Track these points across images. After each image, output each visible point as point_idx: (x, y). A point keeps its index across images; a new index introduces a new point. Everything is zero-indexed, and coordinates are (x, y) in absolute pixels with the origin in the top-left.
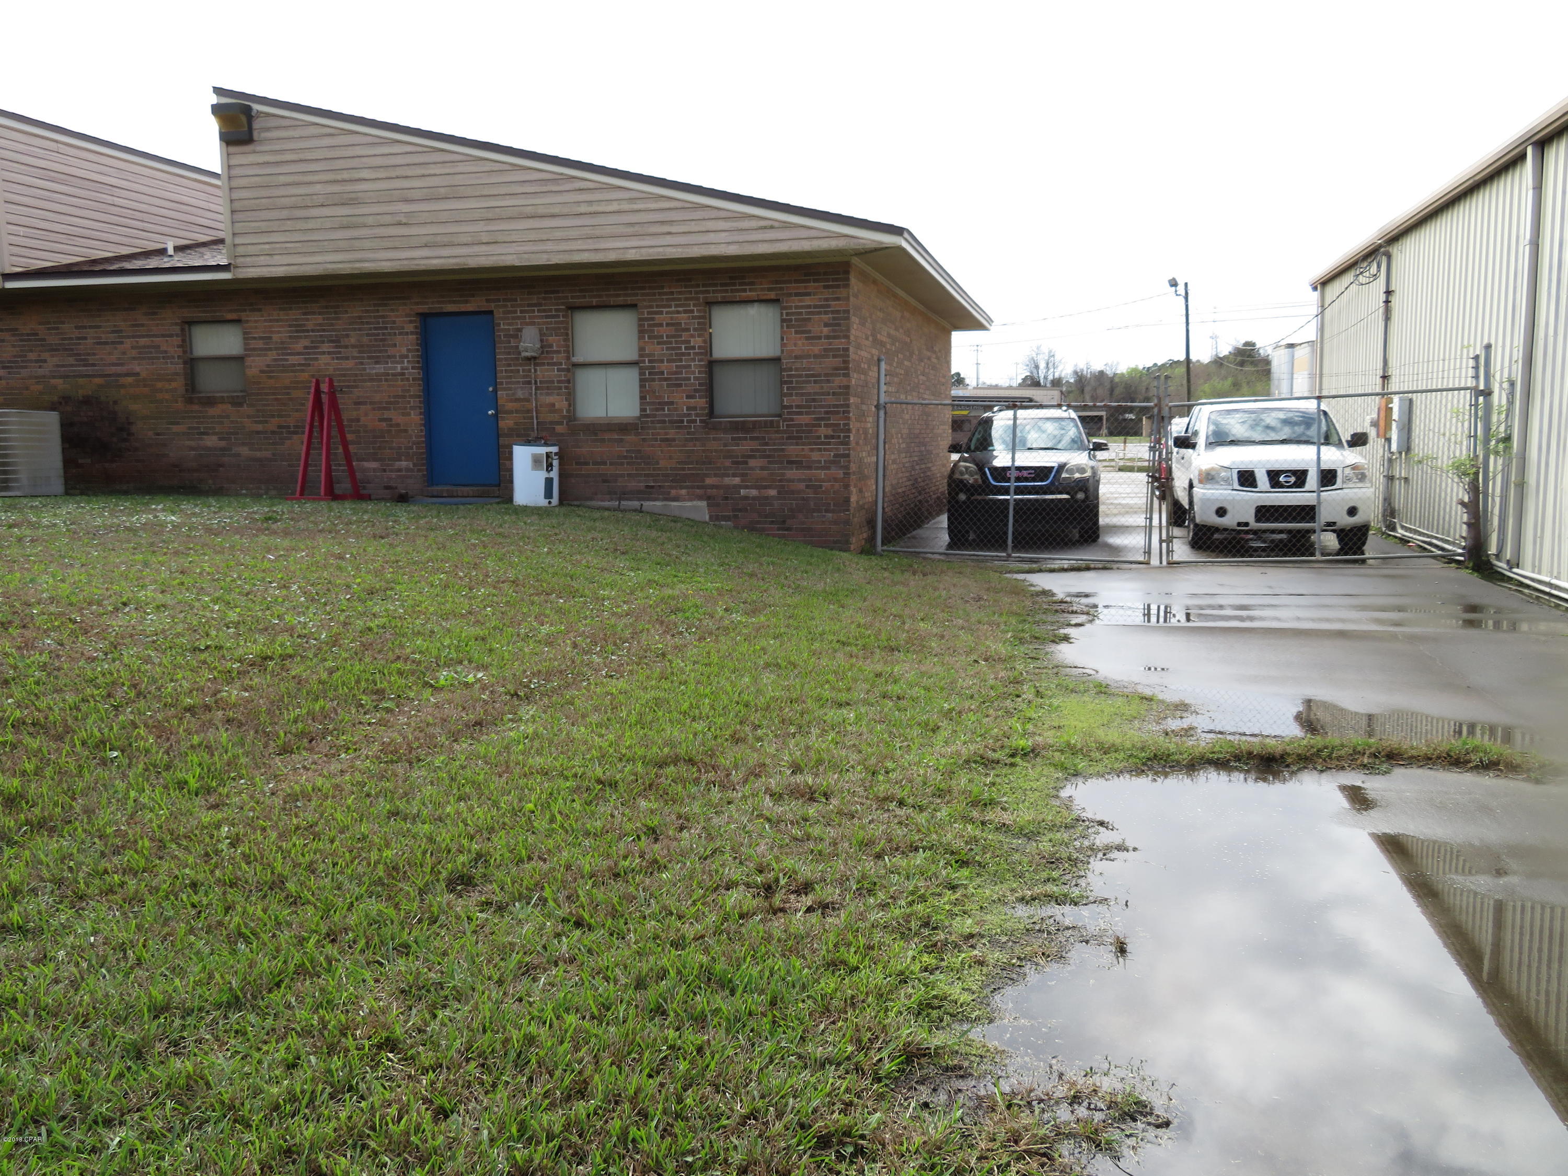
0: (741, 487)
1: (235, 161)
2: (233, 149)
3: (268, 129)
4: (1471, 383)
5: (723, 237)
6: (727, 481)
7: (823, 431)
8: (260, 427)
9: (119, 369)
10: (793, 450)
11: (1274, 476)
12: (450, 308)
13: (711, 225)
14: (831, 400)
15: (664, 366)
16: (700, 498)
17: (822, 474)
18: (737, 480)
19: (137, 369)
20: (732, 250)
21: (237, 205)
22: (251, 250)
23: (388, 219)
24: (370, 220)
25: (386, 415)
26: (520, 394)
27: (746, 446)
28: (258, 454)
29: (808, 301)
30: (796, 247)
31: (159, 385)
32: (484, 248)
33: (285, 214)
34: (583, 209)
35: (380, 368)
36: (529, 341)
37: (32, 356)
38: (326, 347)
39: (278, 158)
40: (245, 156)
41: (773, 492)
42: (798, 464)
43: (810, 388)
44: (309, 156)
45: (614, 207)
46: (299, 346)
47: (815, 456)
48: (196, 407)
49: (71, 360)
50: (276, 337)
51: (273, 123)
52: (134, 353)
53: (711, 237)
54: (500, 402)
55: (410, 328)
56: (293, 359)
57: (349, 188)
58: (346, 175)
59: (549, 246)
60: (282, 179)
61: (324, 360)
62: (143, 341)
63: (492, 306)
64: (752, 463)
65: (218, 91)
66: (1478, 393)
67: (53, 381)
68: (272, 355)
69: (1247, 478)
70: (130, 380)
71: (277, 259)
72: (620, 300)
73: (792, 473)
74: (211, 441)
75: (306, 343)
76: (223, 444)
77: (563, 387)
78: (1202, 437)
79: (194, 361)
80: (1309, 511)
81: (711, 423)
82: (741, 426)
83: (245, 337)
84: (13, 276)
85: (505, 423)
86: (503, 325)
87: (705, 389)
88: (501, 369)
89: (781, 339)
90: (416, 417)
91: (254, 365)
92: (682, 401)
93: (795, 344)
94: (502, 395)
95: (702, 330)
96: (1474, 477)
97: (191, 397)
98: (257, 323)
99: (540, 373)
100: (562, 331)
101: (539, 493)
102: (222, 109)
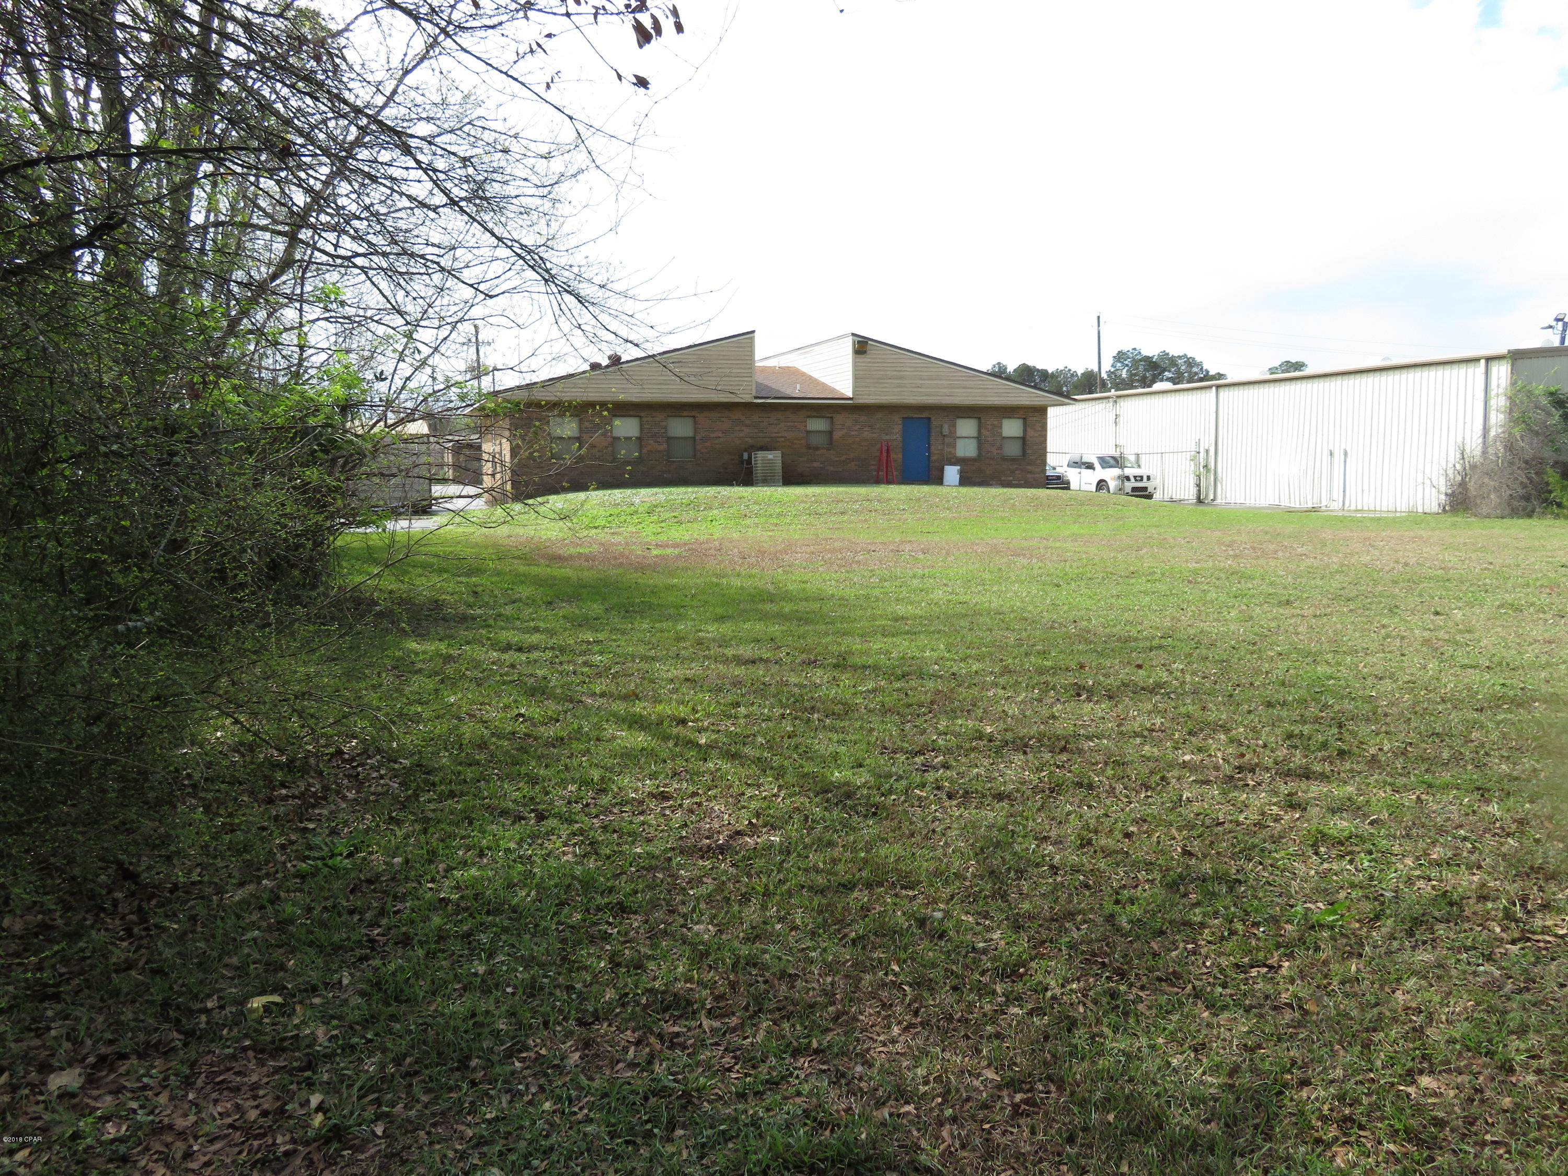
0: (1012, 480)
1: (857, 360)
2: (858, 357)
3: (871, 350)
4: (1195, 449)
6: (1009, 478)
7: (1038, 462)
8: (838, 459)
9: (777, 435)
10: (1028, 467)
11: (1134, 477)
12: (916, 416)
14: (1041, 451)
15: (988, 439)
17: (1038, 476)
18: (1011, 478)
21: (858, 376)
22: (862, 393)
26: (940, 448)
27: (1014, 466)
28: (836, 470)
29: (1035, 419)
31: (798, 442)
33: (876, 381)
35: (888, 437)
36: (945, 429)
38: (867, 429)
40: (862, 359)
41: (1022, 482)
42: (1030, 473)
43: (1034, 448)
44: (886, 361)
46: (856, 428)
47: (1036, 470)
48: (811, 451)
49: (756, 431)
50: (847, 424)
51: (873, 348)
52: (784, 428)
54: (933, 451)
55: (901, 423)
56: (852, 433)
57: (900, 373)
58: (899, 369)
60: (875, 368)
62: (788, 425)
63: (931, 416)
64: (1016, 472)
65: (855, 335)
66: (1197, 453)
68: (845, 431)
69: (1127, 478)
70: (792, 439)
71: (871, 397)
72: (974, 416)
74: (816, 464)
75: (860, 426)
76: (822, 465)
77: (954, 446)
78: (1097, 465)
79: (808, 432)
80: (1145, 489)
81: (1004, 459)
82: (1013, 460)
83: (832, 424)
84: (756, 398)
85: (933, 458)
86: (935, 423)
87: (1000, 447)
88: (933, 438)
89: (1025, 431)
90: (900, 456)
91: (837, 435)
92: (995, 452)
93: (1030, 433)
94: (933, 448)
95: (1001, 427)
96: (1199, 476)
97: (809, 447)
98: (839, 418)
99: (947, 440)
100: (954, 426)
101: (957, 483)
102: (858, 342)
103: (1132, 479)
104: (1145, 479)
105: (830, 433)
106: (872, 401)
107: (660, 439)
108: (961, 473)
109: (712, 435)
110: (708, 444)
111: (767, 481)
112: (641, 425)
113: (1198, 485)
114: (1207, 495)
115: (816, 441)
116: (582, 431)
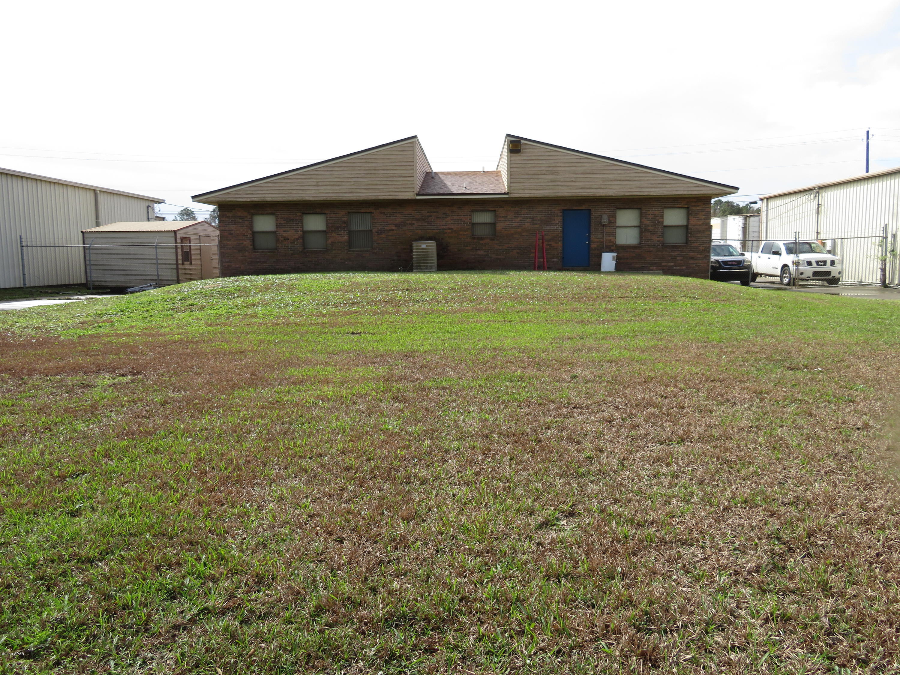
0: (673, 266)
1: (512, 158)
2: (512, 155)
3: (526, 149)
4: (882, 235)
5: (682, 189)
6: (670, 264)
7: (701, 248)
8: (500, 248)
9: (444, 227)
10: (692, 254)
11: (817, 262)
12: (575, 208)
13: (678, 185)
14: (704, 239)
15: (650, 228)
16: (660, 270)
17: (700, 261)
18: (672, 264)
19: (452, 227)
20: (685, 193)
21: (512, 173)
22: (516, 188)
23: (569, 180)
24: (562, 180)
25: (550, 243)
26: (599, 236)
27: (676, 253)
28: (499, 257)
29: (698, 208)
30: (705, 192)
31: (461, 233)
32: (602, 190)
33: (530, 177)
34: (637, 179)
35: (548, 228)
36: (605, 219)
37: (408, 222)
38: (528, 220)
39: (529, 158)
40: (517, 157)
41: (684, 268)
42: (693, 259)
43: (698, 235)
44: (540, 158)
45: (647, 178)
46: (518, 220)
47: (699, 256)
48: (476, 241)
49: (425, 224)
50: (509, 217)
51: (527, 147)
52: (452, 222)
53: (678, 189)
54: (592, 239)
55: (561, 214)
56: (515, 224)
57: (555, 169)
58: (554, 165)
59: (624, 190)
60: (530, 165)
61: (527, 225)
62: (455, 217)
63: (591, 208)
64: (678, 258)
65: (508, 135)
66: (884, 238)
67: (417, 231)
68: (508, 223)
69: (809, 263)
70: (449, 231)
71: (526, 191)
72: (636, 206)
73: (691, 261)
74: (481, 252)
75: (521, 219)
76: (485, 253)
77: (614, 234)
78: (783, 251)
79: (473, 224)
80: (828, 273)
81: (665, 246)
82: (675, 247)
83: (496, 216)
84: (418, 194)
85: (593, 246)
86: (594, 214)
87: (662, 235)
88: (593, 228)
89: (688, 219)
90: (560, 244)
91: (500, 226)
92: (655, 239)
93: (693, 221)
94: (592, 237)
95: (662, 216)
96: (884, 261)
97: (473, 237)
98: (502, 212)
99: (607, 230)
100: (614, 216)
101: (613, 269)
102: (512, 142)
103: (814, 264)
104: (828, 263)
105: (493, 225)
106: (527, 195)
107: (342, 232)
108: (618, 259)
109: (386, 228)
110: (383, 236)
111: (422, 268)
112: (327, 220)
113: (883, 270)
114: (893, 279)
115: (480, 232)
116: (277, 227)
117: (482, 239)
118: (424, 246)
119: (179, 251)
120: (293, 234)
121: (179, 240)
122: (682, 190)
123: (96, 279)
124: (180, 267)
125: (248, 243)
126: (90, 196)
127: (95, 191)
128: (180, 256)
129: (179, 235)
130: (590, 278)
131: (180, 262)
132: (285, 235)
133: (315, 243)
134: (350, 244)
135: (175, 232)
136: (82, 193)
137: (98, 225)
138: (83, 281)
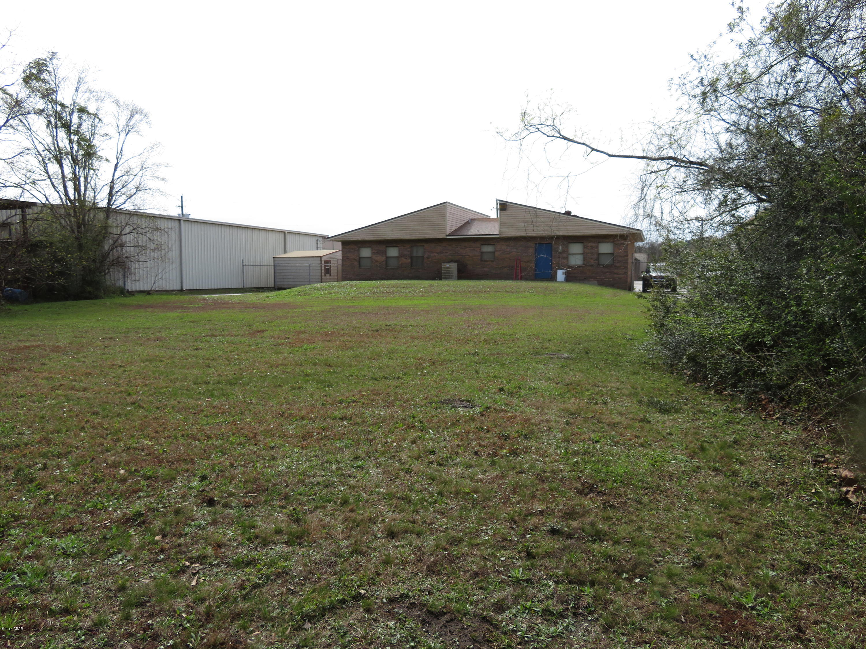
1: (502, 214)
2: (501, 212)
3: (509, 208)
6: (602, 277)
7: (622, 267)
9: (465, 254)
10: (616, 271)
12: (542, 243)
14: (624, 261)
16: (595, 281)
17: (621, 276)
18: (604, 277)
19: (469, 254)
20: (607, 233)
21: (502, 222)
22: (504, 231)
25: (527, 264)
26: (557, 260)
27: (606, 270)
28: (496, 271)
29: (619, 242)
33: (513, 224)
35: (526, 254)
36: (560, 249)
37: (445, 251)
38: (514, 250)
39: (511, 214)
40: (504, 213)
41: (611, 280)
42: (617, 274)
43: (620, 259)
44: (518, 213)
46: (508, 250)
47: (621, 272)
49: (454, 252)
50: (503, 248)
51: (511, 207)
61: (513, 253)
62: (471, 248)
63: (553, 243)
64: (607, 274)
65: (499, 200)
67: (449, 257)
70: (468, 256)
71: (510, 233)
72: (580, 241)
73: (615, 276)
74: (486, 269)
75: (510, 249)
77: (567, 259)
79: (482, 253)
81: (599, 266)
82: (605, 267)
83: (495, 248)
84: (448, 235)
85: (553, 266)
86: (554, 246)
87: (598, 259)
88: (553, 255)
89: (614, 249)
90: (533, 264)
91: (498, 254)
92: (593, 261)
94: (553, 260)
95: (598, 248)
97: (482, 260)
98: (498, 245)
99: (563, 256)
100: (567, 248)
101: (563, 280)
102: (500, 204)
106: (510, 235)
107: (407, 257)
108: (567, 274)
109: (431, 255)
110: (429, 259)
111: (448, 277)
112: (399, 251)
115: (486, 257)
116: (372, 254)
117: (486, 261)
118: (448, 266)
119: (323, 268)
120: (381, 258)
121: (323, 262)
122: (605, 232)
123: (279, 284)
124: (323, 277)
125: (356, 264)
126: (282, 236)
127: (284, 232)
128: (323, 271)
129: (323, 259)
130: (550, 285)
131: (323, 274)
132: (376, 259)
133: (393, 263)
134: (412, 264)
135: (321, 257)
136: (277, 234)
137: (285, 252)
138: (273, 286)
